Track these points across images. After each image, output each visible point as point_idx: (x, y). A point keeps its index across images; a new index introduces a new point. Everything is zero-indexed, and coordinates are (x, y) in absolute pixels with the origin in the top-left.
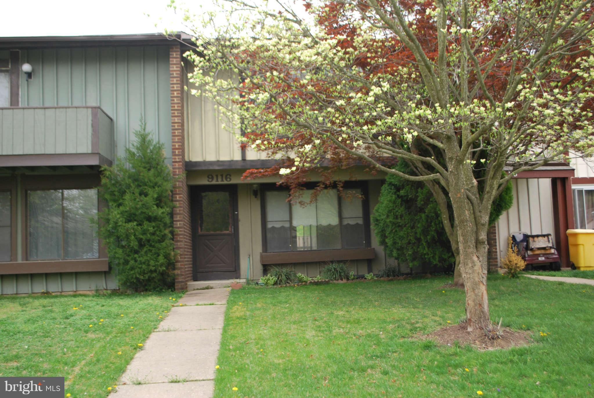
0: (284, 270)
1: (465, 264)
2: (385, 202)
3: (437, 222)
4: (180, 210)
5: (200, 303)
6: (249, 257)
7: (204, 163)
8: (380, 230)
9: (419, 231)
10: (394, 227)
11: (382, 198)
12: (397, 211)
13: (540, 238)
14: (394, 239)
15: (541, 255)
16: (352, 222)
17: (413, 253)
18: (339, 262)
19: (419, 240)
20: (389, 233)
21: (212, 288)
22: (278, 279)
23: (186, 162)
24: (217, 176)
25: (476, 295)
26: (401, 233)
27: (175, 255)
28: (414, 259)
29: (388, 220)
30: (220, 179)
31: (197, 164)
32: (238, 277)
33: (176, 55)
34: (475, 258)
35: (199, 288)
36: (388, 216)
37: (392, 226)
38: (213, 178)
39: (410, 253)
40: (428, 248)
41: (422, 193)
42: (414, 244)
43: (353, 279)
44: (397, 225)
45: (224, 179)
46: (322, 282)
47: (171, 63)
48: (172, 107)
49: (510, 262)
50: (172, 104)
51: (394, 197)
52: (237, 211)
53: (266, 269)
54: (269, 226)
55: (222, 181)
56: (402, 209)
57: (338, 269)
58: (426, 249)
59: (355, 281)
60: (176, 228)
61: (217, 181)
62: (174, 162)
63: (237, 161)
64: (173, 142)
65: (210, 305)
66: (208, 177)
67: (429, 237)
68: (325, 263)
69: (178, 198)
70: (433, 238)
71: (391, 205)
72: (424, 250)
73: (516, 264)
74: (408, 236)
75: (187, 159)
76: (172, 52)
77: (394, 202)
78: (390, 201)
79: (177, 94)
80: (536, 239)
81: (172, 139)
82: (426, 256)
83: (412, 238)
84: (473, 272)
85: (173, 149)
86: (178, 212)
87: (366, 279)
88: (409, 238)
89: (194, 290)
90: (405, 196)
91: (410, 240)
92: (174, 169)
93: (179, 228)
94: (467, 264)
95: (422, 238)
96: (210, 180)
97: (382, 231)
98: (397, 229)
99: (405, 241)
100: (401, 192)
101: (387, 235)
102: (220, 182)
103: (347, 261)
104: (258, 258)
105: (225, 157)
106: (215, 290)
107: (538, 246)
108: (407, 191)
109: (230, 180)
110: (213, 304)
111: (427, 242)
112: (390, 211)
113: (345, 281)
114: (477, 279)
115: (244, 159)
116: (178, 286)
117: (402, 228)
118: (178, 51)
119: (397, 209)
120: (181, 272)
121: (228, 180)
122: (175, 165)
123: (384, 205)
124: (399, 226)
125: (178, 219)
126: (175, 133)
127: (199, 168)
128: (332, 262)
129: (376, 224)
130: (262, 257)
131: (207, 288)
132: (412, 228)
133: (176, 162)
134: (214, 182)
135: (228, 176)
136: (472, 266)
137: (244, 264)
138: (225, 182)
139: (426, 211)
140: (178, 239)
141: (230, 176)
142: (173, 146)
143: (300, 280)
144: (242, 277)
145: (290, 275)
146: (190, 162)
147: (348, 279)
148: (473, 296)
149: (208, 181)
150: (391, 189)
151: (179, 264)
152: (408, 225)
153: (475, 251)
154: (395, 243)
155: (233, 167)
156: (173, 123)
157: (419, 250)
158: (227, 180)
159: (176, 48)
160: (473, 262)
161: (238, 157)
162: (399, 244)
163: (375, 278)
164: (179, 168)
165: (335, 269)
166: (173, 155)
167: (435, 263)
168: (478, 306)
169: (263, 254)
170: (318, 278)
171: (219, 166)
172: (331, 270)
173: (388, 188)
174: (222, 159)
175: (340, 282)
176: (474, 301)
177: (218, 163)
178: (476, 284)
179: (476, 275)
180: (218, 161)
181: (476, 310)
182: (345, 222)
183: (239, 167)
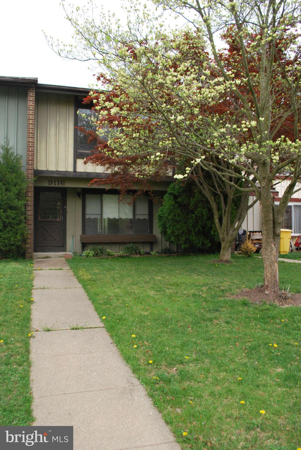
0: (99, 247)
1: (266, 249)
2: (168, 206)
3: (203, 220)
4: (31, 203)
5: (52, 268)
6: (73, 238)
7: (48, 171)
8: (162, 224)
9: (191, 225)
10: (173, 221)
11: (165, 203)
12: (176, 212)
13: (257, 233)
14: (173, 230)
15: (257, 244)
16: (141, 217)
17: (185, 239)
18: (134, 243)
19: (189, 231)
20: (169, 226)
21: (50, 257)
22: (95, 253)
23: (35, 170)
24: (55, 181)
25: (272, 270)
26: (178, 226)
27: (27, 234)
28: (185, 243)
29: (169, 217)
30: (57, 184)
31: (42, 171)
32: (65, 250)
33: (32, 94)
34: (273, 246)
35: (41, 257)
36: (169, 214)
37: (172, 221)
38: (52, 183)
39: (184, 239)
40: (196, 236)
41: (193, 201)
42: (186, 233)
43: (143, 255)
44: (175, 221)
45: (60, 184)
46: (125, 256)
47: (28, 99)
48: (28, 130)
49: (247, 247)
50: (28, 128)
51: (173, 203)
52: (66, 206)
53: (84, 246)
54: (87, 217)
55: (58, 185)
56: (179, 210)
57: (135, 248)
58: (194, 237)
59: (145, 256)
60: (28, 215)
61: (55, 185)
62: (28, 169)
63: (70, 172)
64: (28, 155)
65: (60, 269)
66: (49, 181)
67: (197, 229)
68: (125, 243)
69: (30, 195)
70: (199, 230)
71: (172, 207)
72: (193, 237)
73: (251, 249)
74: (183, 228)
75: (35, 168)
76: (30, 92)
77: (174, 206)
78: (171, 205)
79: (32, 122)
80: (254, 233)
81: (27, 153)
82: (194, 242)
83: (185, 230)
84: (271, 254)
85: (28, 160)
86: (30, 204)
87: (151, 254)
88: (183, 229)
89: (38, 258)
90: (181, 202)
91: (184, 231)
92: (28, 174)
93: (29, 215)
94: (267, 249)
95: (192, 230)
96: (50, 184)
97: (164, 224)
98: (175, 223)
99: (181, 232)
100: (179, 199)
101: (167, 226)
102: (57, 186)
103: (139, 242)
104: (78, 238)
105: (62, 169)
106: (53, 259)
107: (255, 238)
108: (183, 199)
109: (64, 184)
110: (61, 269)
111: (195, 232)
112: (170, 212)
113: (139, 256)
114: (273, 260)
115: (75, 171)
116: (27, 255)
117: (179, 223)
118: (33, 92)
119: (175, 210)
120: (30, 246)
121: (63, 184)
122: (29, 172)
123: (167, 207)
124: (176, 221)
125: (29, 209)
126: (29, 149)
127: (44, 175)
128: (130, 243)
129: (160, 220)
130: (81, 237)
131: (47, 257)
132: (185, 223)
133: (29, 169)
134: (53, 185)
135: (63, 182)
136: (271, 251)
137: (69, 242)
138: (60, 186)
139: (196, 213)
140: (29, 223)
141: (64, 182)
142: (27, 158)
143: (109, 254)
144: (67, 250)
145: (103, 250)
146: (38, 170)
147: (140, 254)
148: (270, 270)
149: (49, 184)
150: (171, 197)
151: (29, 240)
152: (182, 221)
153: (273, 240)
154: (173, 232)
155: (68, 176)
156: (28, 142)
157: (190, 237)
158: (61, 185)
159: (32, 90)
160: (272, 248)
161: (71, 169)
162: (176, 233)
163: (157, 254)
164: (31, 174)
165: (132, 247)
166: (27, 165)
167: (199, 246)
168: (273, 277)
169: (83, 236)
170: (121, 253)
171: (57, 174)
172: (129, 249)
173: (169, 196)
174: (60, 169)
175: (136, 256)
176: (271, 274)
177: (57, 172)
178: (273, 263)
179: (273, 256)
180: (57, 171)
181: (272, 280)
182: (137, 217)
183: (71, 176)
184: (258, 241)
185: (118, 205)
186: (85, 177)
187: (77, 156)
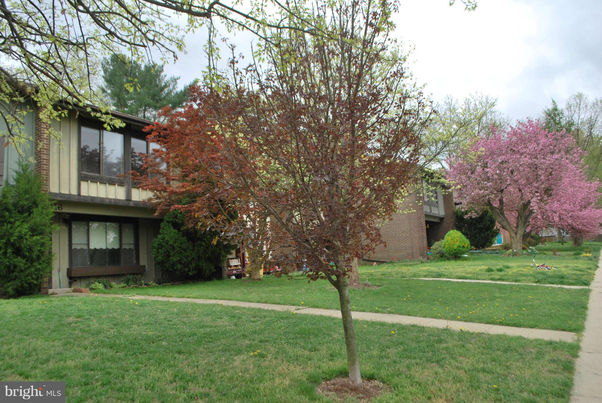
6: (59, 272)
13: (235, 260)
15: (234, 270)
16: (127, 247)
21: (56, 294)
48: (42, 146)
53: (72, 280)
54: (74, 247)
63: (74, 195)
64: (42, 174)
79: (46, 136)
80: (232, 260)
81: (41, 172)
85: (42, 180)
104: (65, 272)
109: (62, 209)
115: (79, 195)
126: (43, 167)
130: (68, 271)
135: (60, 206)
137: (55, 277)
138: (58, 211)
141: (62, 206)
142: (42, 177)
144: (53, 287)
145: (107, 283)
155: (72, 200)
156: (43, 159)
158: (59, 209)
161: (74, 192)
171: (61, 197)
172: (130, 280)
174: (63, 192)
182: (123, 247)
183: (76, 200)
184: (235, 268)
185: (105, 233)
186: (90, 202)
187: (82, 178)
